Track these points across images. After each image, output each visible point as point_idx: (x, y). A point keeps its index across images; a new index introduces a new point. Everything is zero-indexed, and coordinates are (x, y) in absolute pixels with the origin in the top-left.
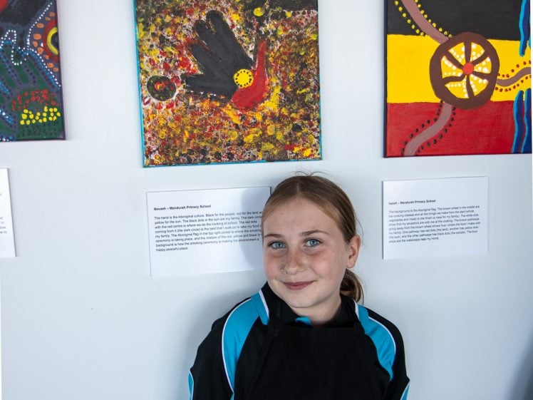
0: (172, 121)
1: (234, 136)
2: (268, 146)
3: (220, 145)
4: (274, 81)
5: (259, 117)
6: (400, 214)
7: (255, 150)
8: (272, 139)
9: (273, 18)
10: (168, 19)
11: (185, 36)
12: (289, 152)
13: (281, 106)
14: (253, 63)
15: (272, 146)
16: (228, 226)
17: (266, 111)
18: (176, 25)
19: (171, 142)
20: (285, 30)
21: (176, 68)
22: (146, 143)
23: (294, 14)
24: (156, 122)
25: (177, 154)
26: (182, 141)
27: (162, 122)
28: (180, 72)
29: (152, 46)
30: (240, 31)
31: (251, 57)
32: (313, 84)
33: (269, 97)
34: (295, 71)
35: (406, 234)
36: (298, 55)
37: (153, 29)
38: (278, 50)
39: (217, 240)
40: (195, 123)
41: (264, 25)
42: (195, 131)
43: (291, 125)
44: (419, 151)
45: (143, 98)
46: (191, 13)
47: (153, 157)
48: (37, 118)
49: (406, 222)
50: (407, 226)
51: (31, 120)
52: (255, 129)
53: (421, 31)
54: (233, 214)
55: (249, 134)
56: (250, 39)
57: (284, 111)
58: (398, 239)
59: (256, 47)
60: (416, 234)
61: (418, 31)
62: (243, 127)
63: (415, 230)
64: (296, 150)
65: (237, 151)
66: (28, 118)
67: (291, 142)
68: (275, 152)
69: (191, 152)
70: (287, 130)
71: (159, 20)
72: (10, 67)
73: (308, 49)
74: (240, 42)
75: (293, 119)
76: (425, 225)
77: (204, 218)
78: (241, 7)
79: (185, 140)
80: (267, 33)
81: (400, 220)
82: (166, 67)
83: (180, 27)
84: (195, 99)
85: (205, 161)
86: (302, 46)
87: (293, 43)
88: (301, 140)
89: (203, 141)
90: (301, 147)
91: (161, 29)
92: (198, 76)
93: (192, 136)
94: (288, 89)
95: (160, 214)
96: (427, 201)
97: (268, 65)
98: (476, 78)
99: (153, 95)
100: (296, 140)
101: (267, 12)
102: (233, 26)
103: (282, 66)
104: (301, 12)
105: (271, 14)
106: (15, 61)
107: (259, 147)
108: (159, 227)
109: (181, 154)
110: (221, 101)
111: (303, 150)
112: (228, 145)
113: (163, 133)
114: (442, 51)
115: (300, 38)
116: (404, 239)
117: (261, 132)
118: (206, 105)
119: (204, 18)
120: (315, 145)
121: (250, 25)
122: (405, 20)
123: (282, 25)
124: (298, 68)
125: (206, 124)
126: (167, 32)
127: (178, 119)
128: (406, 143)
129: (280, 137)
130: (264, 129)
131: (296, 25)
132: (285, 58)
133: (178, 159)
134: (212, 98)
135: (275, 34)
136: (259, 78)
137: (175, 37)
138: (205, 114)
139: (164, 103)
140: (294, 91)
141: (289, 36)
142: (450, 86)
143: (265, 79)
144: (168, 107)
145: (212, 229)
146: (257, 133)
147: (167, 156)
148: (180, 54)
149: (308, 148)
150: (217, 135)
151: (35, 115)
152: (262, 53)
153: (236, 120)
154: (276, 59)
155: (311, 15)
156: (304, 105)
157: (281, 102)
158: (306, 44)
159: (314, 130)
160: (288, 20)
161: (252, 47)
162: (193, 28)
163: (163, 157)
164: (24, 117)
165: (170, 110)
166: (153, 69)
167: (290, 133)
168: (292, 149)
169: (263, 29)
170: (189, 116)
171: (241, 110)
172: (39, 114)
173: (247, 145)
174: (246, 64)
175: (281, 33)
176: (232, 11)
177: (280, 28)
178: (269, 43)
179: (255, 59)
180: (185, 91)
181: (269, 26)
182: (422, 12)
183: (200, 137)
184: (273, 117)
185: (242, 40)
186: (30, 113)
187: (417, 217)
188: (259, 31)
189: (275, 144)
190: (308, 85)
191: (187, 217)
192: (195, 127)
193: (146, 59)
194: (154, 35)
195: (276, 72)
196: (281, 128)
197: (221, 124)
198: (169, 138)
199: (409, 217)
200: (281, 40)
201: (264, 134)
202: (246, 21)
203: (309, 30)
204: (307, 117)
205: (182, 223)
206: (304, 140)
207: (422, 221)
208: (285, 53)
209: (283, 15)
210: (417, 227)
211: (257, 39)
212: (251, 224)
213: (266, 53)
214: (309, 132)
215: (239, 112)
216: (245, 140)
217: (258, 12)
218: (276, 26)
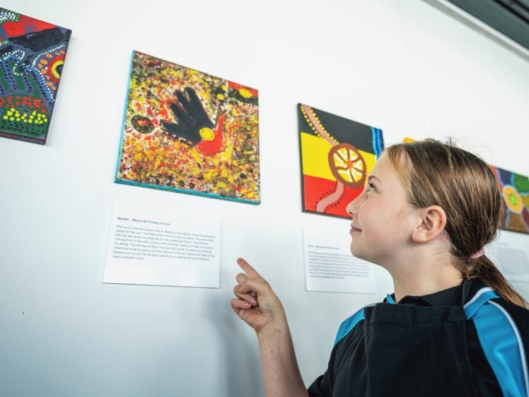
0: (148, 150)
1: (196, 172)
2: (221, 184)
3: (184, 175)
4: (228, 142)
5: (216, 162)
6: (316, 255)
7: (212, 185)
8: (225, 180)
9: (230, 103)
10: (156, 82)
11: (167, 96)
12: (237, 192)
13: (233, 158)
14: (214, 126)
15: (225, 185)
16: (183, 244)
17: (221, 160)
18: (162, 88)
19: (144, 165)
20: (238, 112)
21: (157, 114)
22: (122, 161)
23: (244, 105)
24: (134, 147)
25: (148, 175)
26: (154, 166)
27: (139, 148)
28: (159, 118)
29: (140, 95)
30: (207, 104)
31: (214, 122)
32: (255, 150)
33: (224, 151)
34: (243, 138)
36: (246, 130)
37: (143, 85)
38: (233, 123)
39: (172, 255)
40: (167, 156)
41: (223, 105)
42: (166, 161)
43: (239, 174)
44: (325, 210)
45: (126, 127)
46: (173, 83)
47: (126, 172)
48: (23, 118)
49: (321, 262)
51: (16, 118)
52: (213, 170)
53: (321, 136)
54: (189, 234)
55: (207, 172)
56: (214, 111)
57: (235, 163)
58: (317, 275)
59: (218, 117)
60: (329, 272)
61: (319, 135)
62: (204, 167)
63: (327, 269)
64: (243, 191)
65: (198, 184)
66: (13, 116)
67: (239, 185)
68: (227, 190)
69: (160, 176)
70: (237, 176)
71: (149, 81)
72: (9, 74)
73: (253, 127)
74: (206, 111)
75: (241, 170)
76: (333, 266)
77: (163, 234)
78: (209, 90)
79: (156, 166)
80: (225, 111)
81: (317, 260)
82: (149, 112)
83: (164, 90)
84: (169, 138)
85: (171, 188)
86: (248, 125)
87: (243, 122)
88: (246, 185)
89: (171, 169)
90: (246, 191)
91: (150, 87)
92: (173, 124)
93: (162, 164)
94: (238, 149)
95: (122, 223)
97: (225, 130)
98: (355, 171)
99: (135, 127)
100: (243, 184)
101: (226, 99)
102: (202, 100)
103: (234, 133)
104: (248, 105)
106: (15, 71)
107: (215, 183)
108: (120, 235)
109: (151, 176)
110: (189, 145)
111: (248, 193)
112: (191, 177)
113: (139, 157)
114: (334, 150)
115: (247, 120)
116: (320, 275)
117: (217, 174)
118: (177, 144)
119: (182, 90)
120: (256, 191)
121: (215, 103)
122: (311, 127)
123: (236, 109)
124: (246, 137)
125: (175, 158)
126: (153, 90)
127: (153, 149)
128: (317, 203)
129: (231, 179)
130: (220, 172)
131: (245, 111)
132: (237, 129)
133: (148, 179)
134: (182, 141)
135: (231, 113)
136: (219, 136)
137: (159, 95)
138: (175, 151)
139: (143, 136)
140: (242, 151)
141: (241, 116)
142: (340, 172)
143: (222, 138)
144: (146, 139)
145: (168, 244)
146: (214, 173)
147: (139, 174)
148: (162, 106)
149: (251, 191)
150: (183, 168)
151: (21, 115)
152: (221, 122)
153: (200, 161)
154: (230, 128)
155: (255, 108)
156: (249, 162)
157: (233, 155)
158: (251, 124)
159: (256, 180)
160: (240, 107)
161: (214, 116)
162: (174, 93)
163: (135, 174)
164: (10, 113)
165: (147, 141)
166: (138, 110)
167: (238, 179)
168: (239, 190)
169: (223, 108)
170: (162, 149)
171: (203, 154)
172: (25, 115)
173: (205, 180)
174: (210, 125)
175: (235, 113)
176: (203, 91)
177: (234, 110)
178: (226, 117)
179: (216, 124)
180: (162, 131)
181: (227, 107)
182: (321, 125)
183: (169, 166)
184: (227, 165)
185: (208, 110)
186: (17, 112)
187: (328, 259)
188: (219, 108)
189: (227, 184)
190: (252, 149)
191: (148, 230)
192: (166, 158)
193: (134, 102)
194: (143, 89)
195: (230, 135)
196: (232, 174)
197: (187, 161)
198: (143, 161)
200: (235, 117)
201: (219, 175)
202: (211, 100)
203: (253, 116)
204: (251, 171)
205: (142, 235)
206: (248, 186)
207: (332, 263)
208: (237, 126)
209: (236, 103)
210: (329, 267)
211: (218, 113)
212: (203, 246)
213: (224, 123)
214: (252, 181)
215: (202, 156)
216: (205, 176)
217: (220, 97)
218: (232, 109)
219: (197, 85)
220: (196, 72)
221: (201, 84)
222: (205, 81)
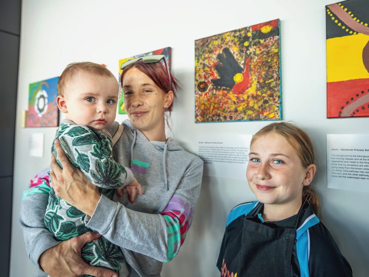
0: (206, 101)
1: (233, 107)
2: (250, 112)
3: (226, 112)
4: (254, 78)
5: (245, 97)
6: (341, 157)
7: (243, 114)
8: (252, 109)
9: (253, 45)
10: (206, 55)
11: (213, 62)
12: (261, 115)
13: (257, 90)
14: (243, 70)
15: (252, 112)
16: (230, 154)
17: (249, 94)
18: (209, 58)
19: (205, 111)
20: (260, 50)
21: (209, 77)
22: (195, 112)
23: (265, 41)
24: (200, 102)
25: (208, 117)
26: (210, 111)
27: (202, 102)
28: (210, 78)
29: (200, 69)
30: (237, 55)
31: (242, 67)
32: (275, 76)
33: (251, 86)
34: (265, 71)
35: (346, 172)
36: (267, 62)
37: (201, 61)
38: (256, 61)
39: (225, 161)
40: (216, 102)
41: (248, 50)
42: (216, 106)
43: (263, 101)
44: (354, 113)
45: (196, 92)
46: (216, 51)
47: (198, 118)
49: (346, 164)
50: (347, 166)
52: (243, 103)
53: (354, 31)
54: (233, 148)
55: (240, 106)
56: (242, 58)
57: (259, 93)
58: (340, 175)
59: (245, 61)
60: (356, 173)
61: (351, 32)
62: (238, 103)
63: (355, 170)
64: (265, 114)
65: (234, 115)
67: (262, 109)
68: (254, 115)
69: (213, 115)
70: (260, 103)
71: (203, 57)
73: (273, 58)
74: (237, 60)
75: (264, 97)
76: (364, 167)
77: (220, 149)
78: (238, 43)
79: (211, 110)
80: (251, 53)
81: (341, 162)
82: (205, 77)
83: (211, 58)
84: (216, 90)
85: (219, 121)
86: (269, 57)
87: (265, 56)
88: (268, 108)
89: (219, 110)
90: (268, 113)
91: (204, 60)
92: (218, 79)
93: (214, 108)
94: (261, 81)
95: (201, 145)
96: (366, 150)
97: (251, 70)
99: (199, 90)
100: (265, 108)
101: (251, 43)
102: (234, 53)
103: (258, 69)
104: (269, 39)
105: (252, 43)
107: (245, 113)
108: (200, 151)
109: (209, 117)
110: (227, 90)
111: (269, 114)
112: (230, 112)
113: (203, 107)
115: (268, 53)
116: (345, 175)
117: (246, 105)
118: (221, 93)
119: (221, 52)
120: (276, 111)
121: (242, 51)
122: (340, 27)
123: (259, 48)
124: (267, 69)
125: (221, 102)
126: (206, 62)
127: (209, 100)
128: (343, 108)
129: (256, 107)
130: (248, 104)
131: (266, 46)
132: (260, 64)
133: (208, 119)
134: (224, 89)
135: (255, 54)
136: (246, 76)
137: (209, 63)
138: (220, 97)
139: (204, 93)
140: (265, 81)
141: (263, 52)
143: (249, 77)
144: (205, 95)
145: (223, 155)
146: (244, 105)
147: (203, 117)
148: (211, 70)
149: (272, 113)
150: (225, 107)
152: (247, 64)
153: (234, 99)
154: (255, 66)
155: (275, 39)
156: (270, 89)
157: (257, 88)
158: (271, 56)
159: (276, 102)
160: (262, 45)
161: (243, 62)
162: (217, 58)
163: (202, 118)
165: (206, 97)
166: (200, 79)
167: (262, 105)
168: (263, 114)
169: (248, 52)
170: (213, 98)
171: (237, 94)
173: (239, 112)
174: (240, 70)
175: (258, 52)
176: (234, 46)
177: (257, 49)
178: (251, 58)
179: (244, 67)
180: (212, 87)
181: (252, 50)
182: (355, 19)
183: (218, 109)
184: (253, 97)
185: (238, 59)
187: (356, 161)
188: (246, 53)
189: (253, 111)
190: (272, 77)
191: (212, 147)
192: (215, 104)
193: (198, 74)
194: (201, 63)
195: (255, 73)
196: (257, 102)
197: (227, 102)
198: (205, 109)
199: (349, 161)
200: (258, 55)
201: (248, 106)
202: (240, 50)
203: (273, 47)
204: (272, 95)
205: (210, 151)
206: (270, 108)
207: (361, 164)
208: (259, 62)
209: (259, 42)
210: (356, 169)
211: (245, 57)
212: (241, 154)
213: (250, 64)
214: (273, 103)
215: (236, 95)
216: (238, 109)
217: (246, 44)
218: (255, 49)
219: (230, 44)
220: (228, 33)
221: (232, 41)
222: (235, 37)
